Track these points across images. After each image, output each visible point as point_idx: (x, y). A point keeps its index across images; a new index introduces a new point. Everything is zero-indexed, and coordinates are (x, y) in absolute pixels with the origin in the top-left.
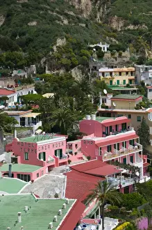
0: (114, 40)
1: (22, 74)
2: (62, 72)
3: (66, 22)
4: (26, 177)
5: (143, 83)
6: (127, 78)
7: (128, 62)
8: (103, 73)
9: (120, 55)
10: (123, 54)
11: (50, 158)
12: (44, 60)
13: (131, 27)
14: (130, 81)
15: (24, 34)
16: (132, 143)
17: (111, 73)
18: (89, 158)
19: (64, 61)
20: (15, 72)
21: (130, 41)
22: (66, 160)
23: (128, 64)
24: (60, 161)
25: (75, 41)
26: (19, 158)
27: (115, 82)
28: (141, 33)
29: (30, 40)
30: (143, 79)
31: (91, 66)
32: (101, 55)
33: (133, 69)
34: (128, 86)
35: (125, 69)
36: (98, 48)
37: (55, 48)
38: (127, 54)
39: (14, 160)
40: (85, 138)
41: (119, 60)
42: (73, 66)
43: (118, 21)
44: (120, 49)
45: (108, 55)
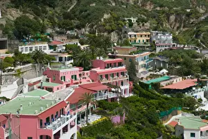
0: (143, 16)
1: (73, 33)
2: (106, 34)
3: (114, 4)
4: (50, 90)
5: (154, 42)
6: (145, 39)
7: (148, 30)
8: (130, 36)
9: (143, 25)
10: (145, 24)
11: (68, 80)
12: (95, 26)
13: (158, 8)
14: (147, 40)
15: (86, 11)
16: (123, 74)
17: (135, 36)
18: (93, 81)
19: (108, 27)
20: (68, 32)
21: (154, 17)
22: (78, 81)
23: (147, 30)
24: (74, 82)
25: (116, 16)
26: (50, 79)
27: (137, 41)
28: (164, 12)
29: (89, 14)
30: (154, 39)
31: (123, 31)
32: (131, 25)
33: (149, 33)
34: (145, 43)
35: (144, 33)
36: (130, 21)
37: (102, 20)
38: (147, 25)
39: (47, 80)
40: (93, 69)
41: (142, 28)
42: (112, 31)
43: (150, 5)
44: (144, 21)
45: (135, 25)
